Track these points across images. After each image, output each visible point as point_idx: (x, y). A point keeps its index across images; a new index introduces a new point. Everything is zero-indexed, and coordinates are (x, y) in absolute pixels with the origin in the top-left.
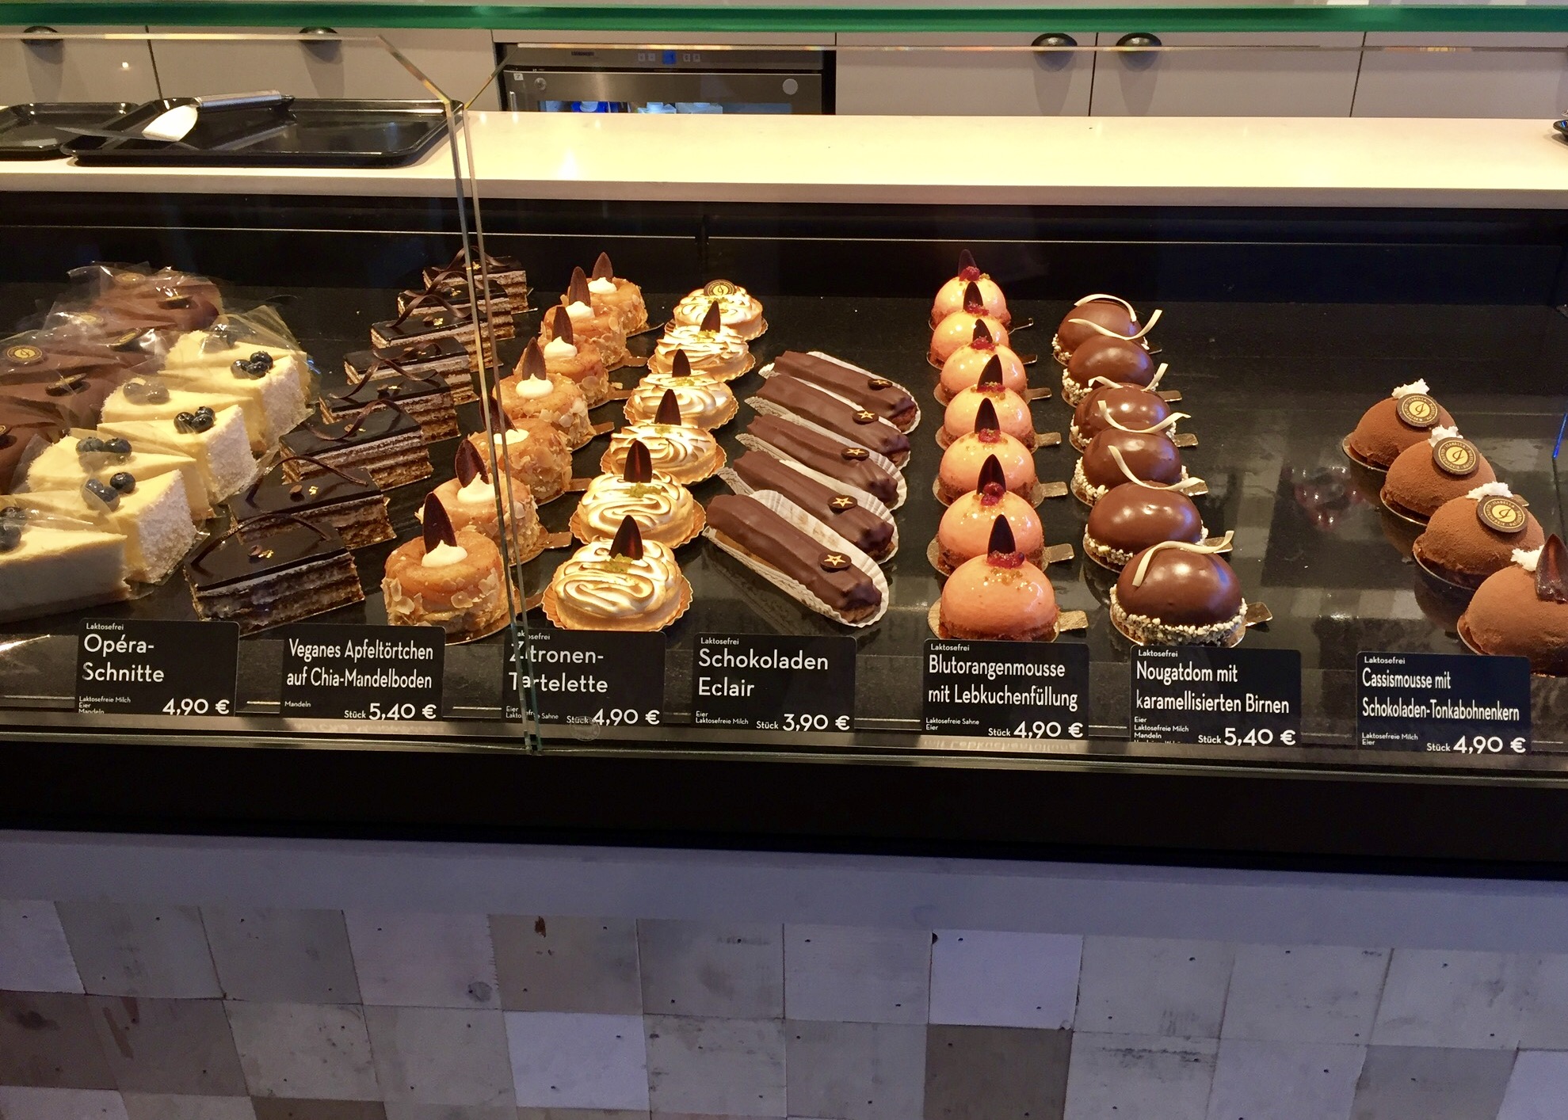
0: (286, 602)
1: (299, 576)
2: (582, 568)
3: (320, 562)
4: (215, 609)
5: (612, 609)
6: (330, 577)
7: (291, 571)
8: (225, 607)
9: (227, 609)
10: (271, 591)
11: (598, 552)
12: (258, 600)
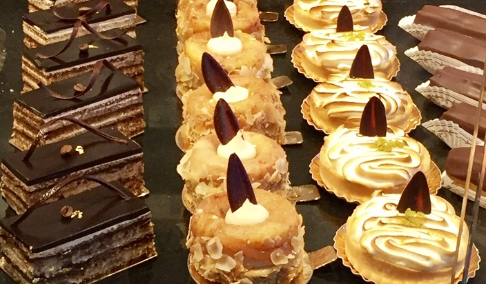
0: (98, 260)
1: (110, 235)
2: (382, 223)
3: (128, 222)
4: (43, 270)
5: (426, 264)
6: (133, 236)
7: (105, 231)
8: (51, 267)
9: (52, 269)
10: (87, 250)
11: (388, 207)
12: (77, 259)
